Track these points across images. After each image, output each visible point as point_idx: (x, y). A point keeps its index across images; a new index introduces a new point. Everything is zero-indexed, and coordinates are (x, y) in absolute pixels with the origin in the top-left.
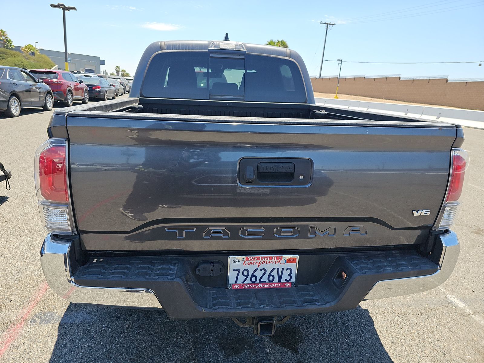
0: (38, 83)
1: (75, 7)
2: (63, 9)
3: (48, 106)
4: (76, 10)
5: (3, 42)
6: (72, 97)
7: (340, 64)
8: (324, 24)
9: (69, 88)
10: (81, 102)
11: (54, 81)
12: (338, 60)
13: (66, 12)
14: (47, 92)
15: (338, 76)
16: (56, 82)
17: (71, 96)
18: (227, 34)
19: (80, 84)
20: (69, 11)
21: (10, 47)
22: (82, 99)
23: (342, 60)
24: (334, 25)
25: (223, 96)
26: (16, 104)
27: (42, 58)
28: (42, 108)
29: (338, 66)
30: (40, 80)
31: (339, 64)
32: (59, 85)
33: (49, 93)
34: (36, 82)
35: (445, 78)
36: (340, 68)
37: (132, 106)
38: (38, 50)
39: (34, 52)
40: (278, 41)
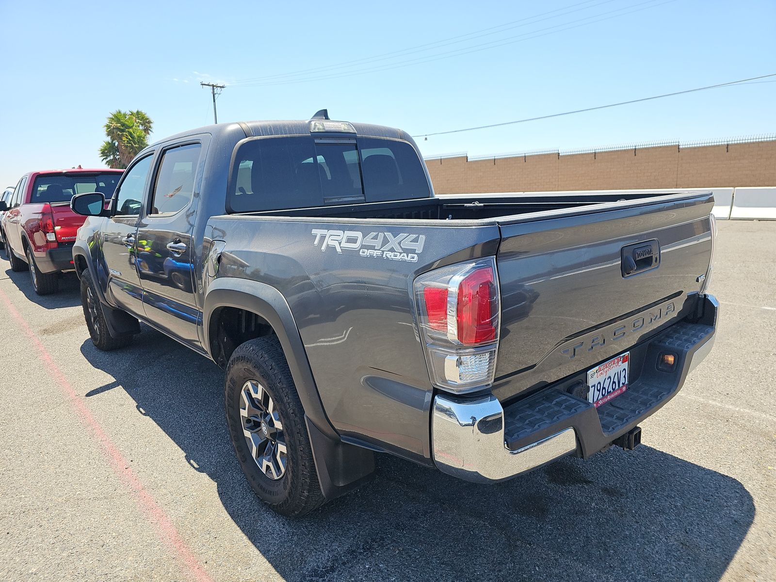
8: (208, 86)
24: (223, 87)
25: (340, 198)
35: (463, 155)
40: (131, 113)
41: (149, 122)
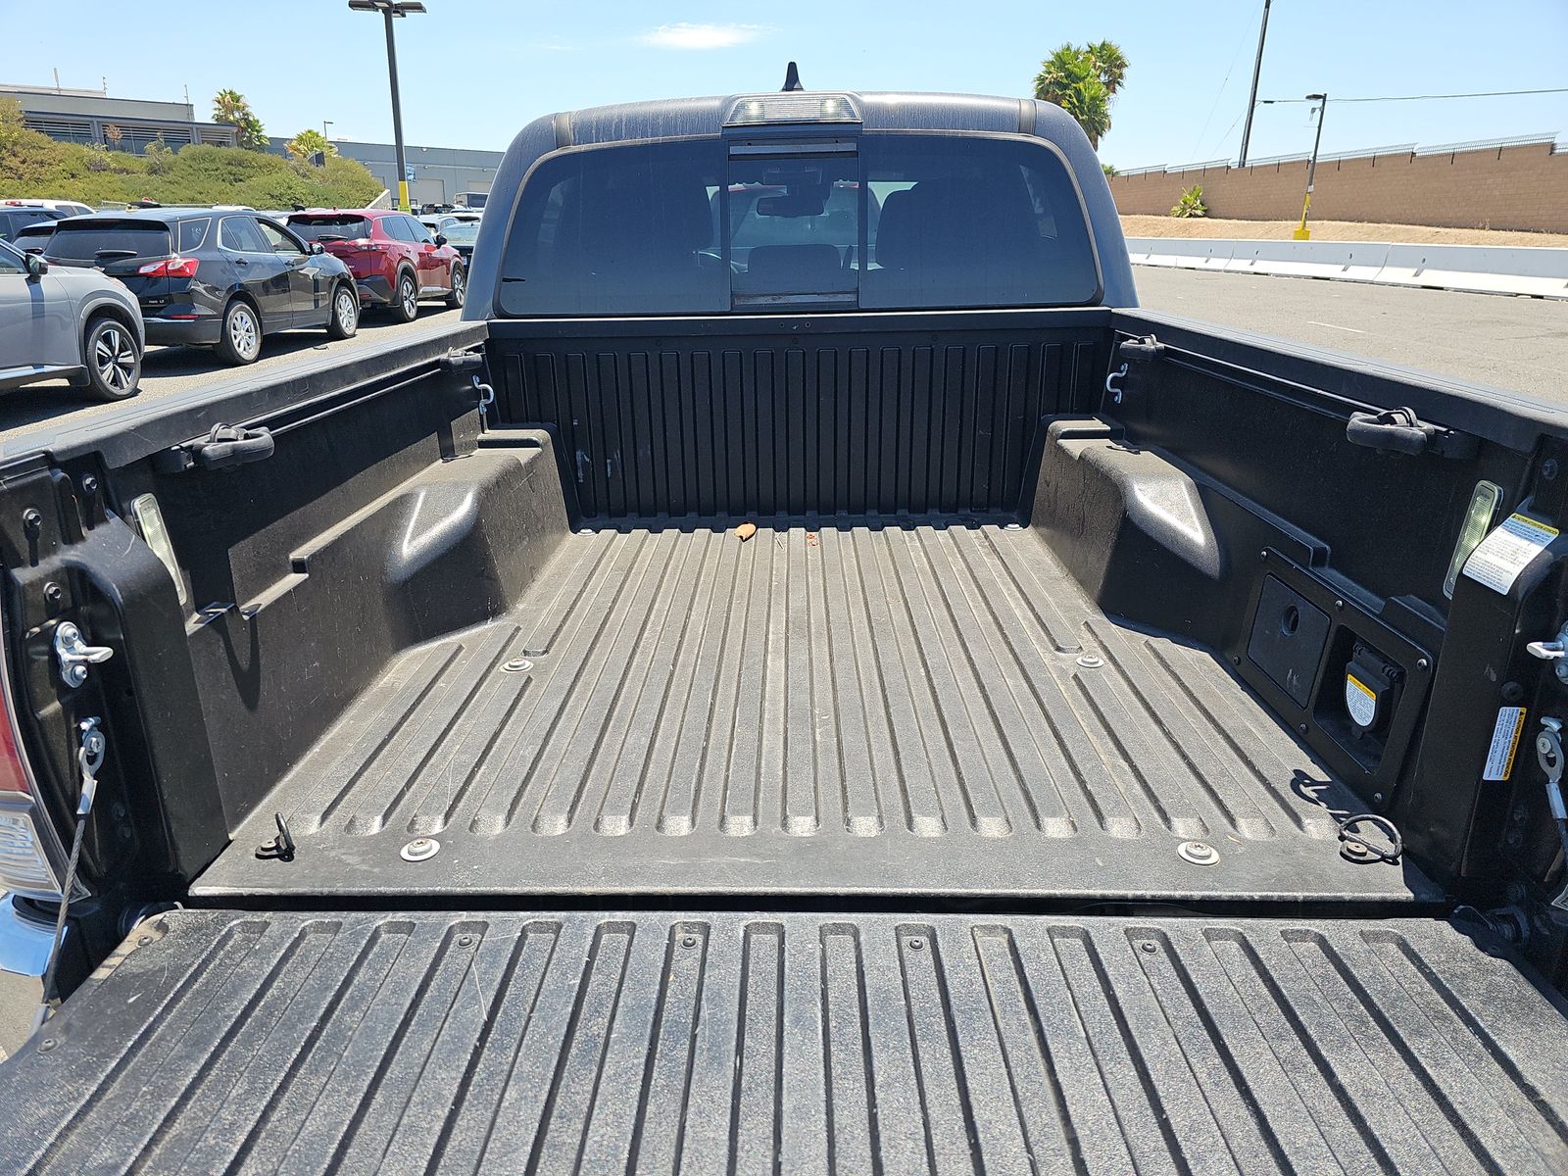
0: (310, 254)
1: (420, 3)
2: (385, 11)
3: (344, 326)
4: (425, 12)
5: (235, 130)
6: (416, 289)
7: (1318, 113)
9: (404, 263)
10: (444, 304)
11: (360, 244)
12: (1308, 97)
13: (396, 20)
14: (337, 281)
15: (1312, 155)
16: (365, 246)
17: (410, 288)
18: (794, 63)
19: (438, 247)
20: (404, 16)
21: (258, 143)
22: (445, 294)
23: (1324, 98)
26: (247, 326)
27: (346, 169)
28: (325, 331)
29: (1311, 119)
30: (316, 246)
31: (1314, 110)
32: (374, 254)
33: (344, 282)
34: (303, 251)
36: (1318, 125)
37: (443, 356)
38: (333, 145)
39: (323, 153)
40: (1089, 49)
41: (1122, 65)
